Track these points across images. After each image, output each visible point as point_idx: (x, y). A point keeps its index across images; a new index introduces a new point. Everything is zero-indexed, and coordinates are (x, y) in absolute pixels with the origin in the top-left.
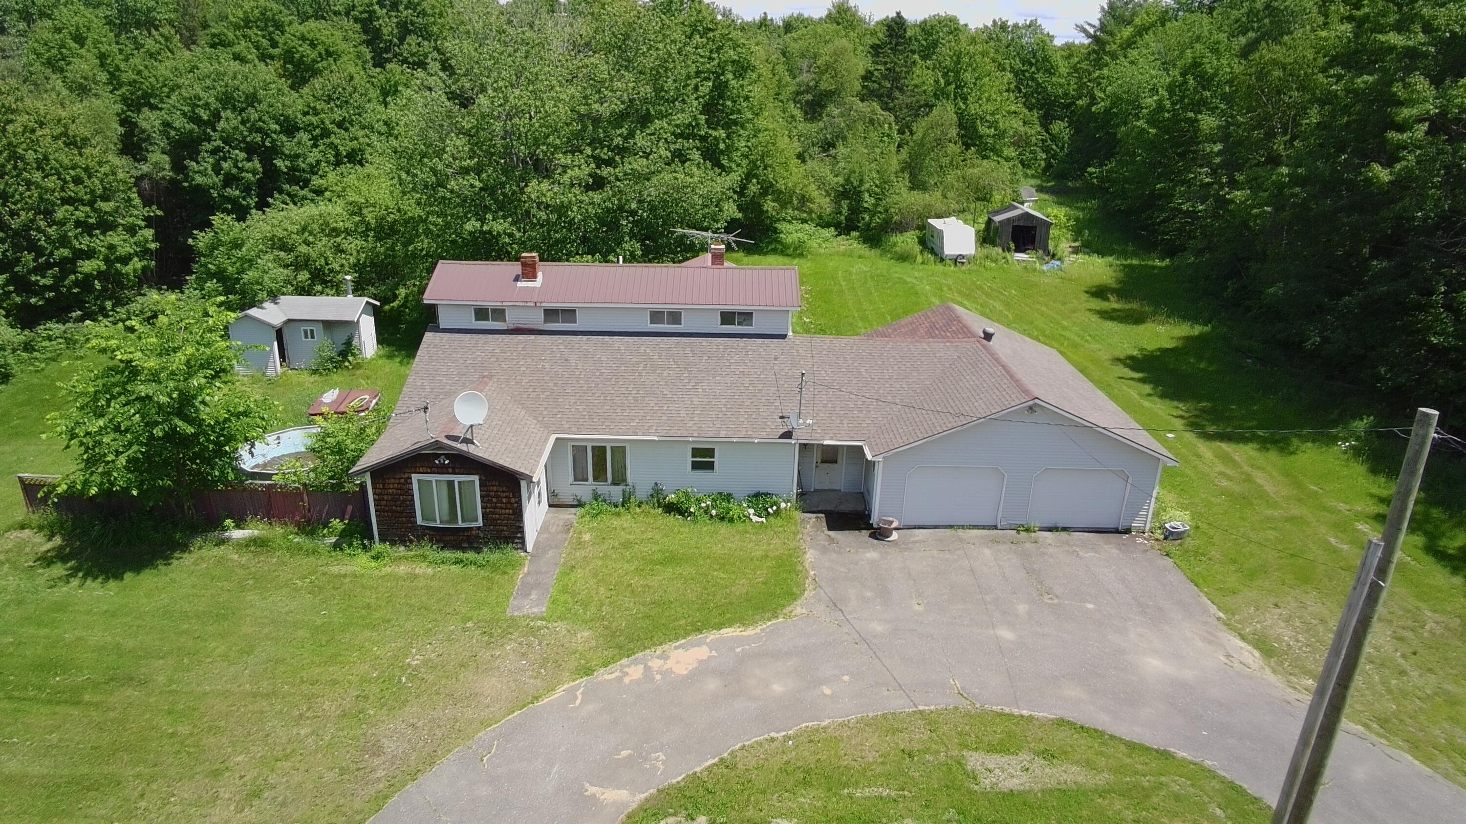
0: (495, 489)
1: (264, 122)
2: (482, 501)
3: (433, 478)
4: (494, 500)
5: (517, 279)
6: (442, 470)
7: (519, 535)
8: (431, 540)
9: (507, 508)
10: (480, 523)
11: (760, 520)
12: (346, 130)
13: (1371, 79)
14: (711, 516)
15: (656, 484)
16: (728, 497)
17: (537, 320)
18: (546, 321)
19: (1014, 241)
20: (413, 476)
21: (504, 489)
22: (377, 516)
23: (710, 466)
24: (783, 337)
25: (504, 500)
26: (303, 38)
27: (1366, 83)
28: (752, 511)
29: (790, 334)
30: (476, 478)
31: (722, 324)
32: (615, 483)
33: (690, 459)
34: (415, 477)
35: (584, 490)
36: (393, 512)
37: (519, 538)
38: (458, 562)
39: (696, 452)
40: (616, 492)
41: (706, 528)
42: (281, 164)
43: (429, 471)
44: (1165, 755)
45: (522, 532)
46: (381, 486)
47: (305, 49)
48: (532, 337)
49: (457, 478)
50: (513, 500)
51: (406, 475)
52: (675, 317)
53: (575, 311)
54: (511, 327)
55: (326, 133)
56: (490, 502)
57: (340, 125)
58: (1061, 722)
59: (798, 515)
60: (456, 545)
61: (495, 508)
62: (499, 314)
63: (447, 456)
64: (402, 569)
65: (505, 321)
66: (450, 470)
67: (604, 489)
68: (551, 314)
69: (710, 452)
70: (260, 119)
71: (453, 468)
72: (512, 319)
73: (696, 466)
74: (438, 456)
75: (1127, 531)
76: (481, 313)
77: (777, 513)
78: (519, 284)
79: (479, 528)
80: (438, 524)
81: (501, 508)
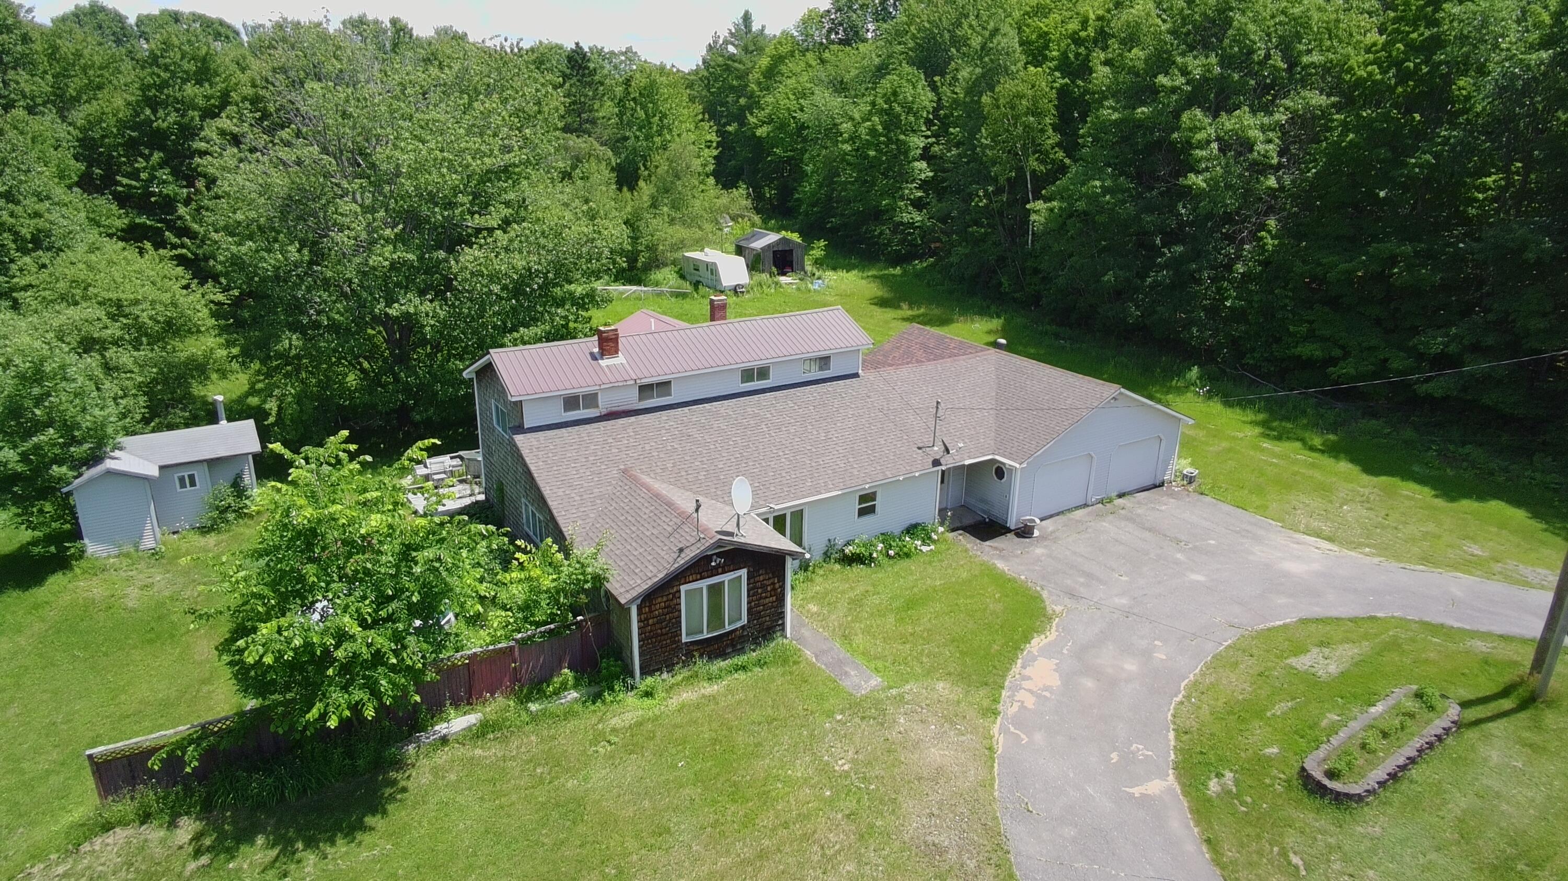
0: (761, 578)
2: (748, 596)
3: (704, 583)
4: (760, 591)
5: (594, 359)
6: (715, 571)
7: (780, 622)
8: (701, 656)
10: (745, 620)
11: (928, 548)
13: (1146, 110)
14: (891, 557)
15: (829, 540)
17: (631, 399)
18: (640, 400)
19: (776, 266)
20: (682, 588)
21: (770, 575)
23: (872, 510)
24: (856, 375)
25: (769, 588)
27: (1143, 113)
28: (918, 542)
29: (860, 372)
30: (744, 572)
33: (857, 507)
36: (657, 635)
37: (779, 625)
39: (862, 499)
41: (891, 568)
43: (699, 577)
45: (784, 617)
46: (647, 609)
48: (633, 419)
49: (727, 577)
50: (777, 586)
53: (669, 383)
54: (604, 411)
56: (756, 594)
58: (1304, 621)
59: (949, 536)
60: (722, 654)
61: (761, 598)
62: (591, 399)
63: (724, 554)
65: (598, 407)
66: (720, 570)
68: (646, 390)
69: (872, 496)
71: (726, 566)
72: (605, 404)
73: (862, 513)
74: (714, 557)
75: (1161, 485)
76: (571, 402)
77: (939, 539)
78: (603, 363)
79: (743, 627)
80: (706, 635)
81: (766, 598)
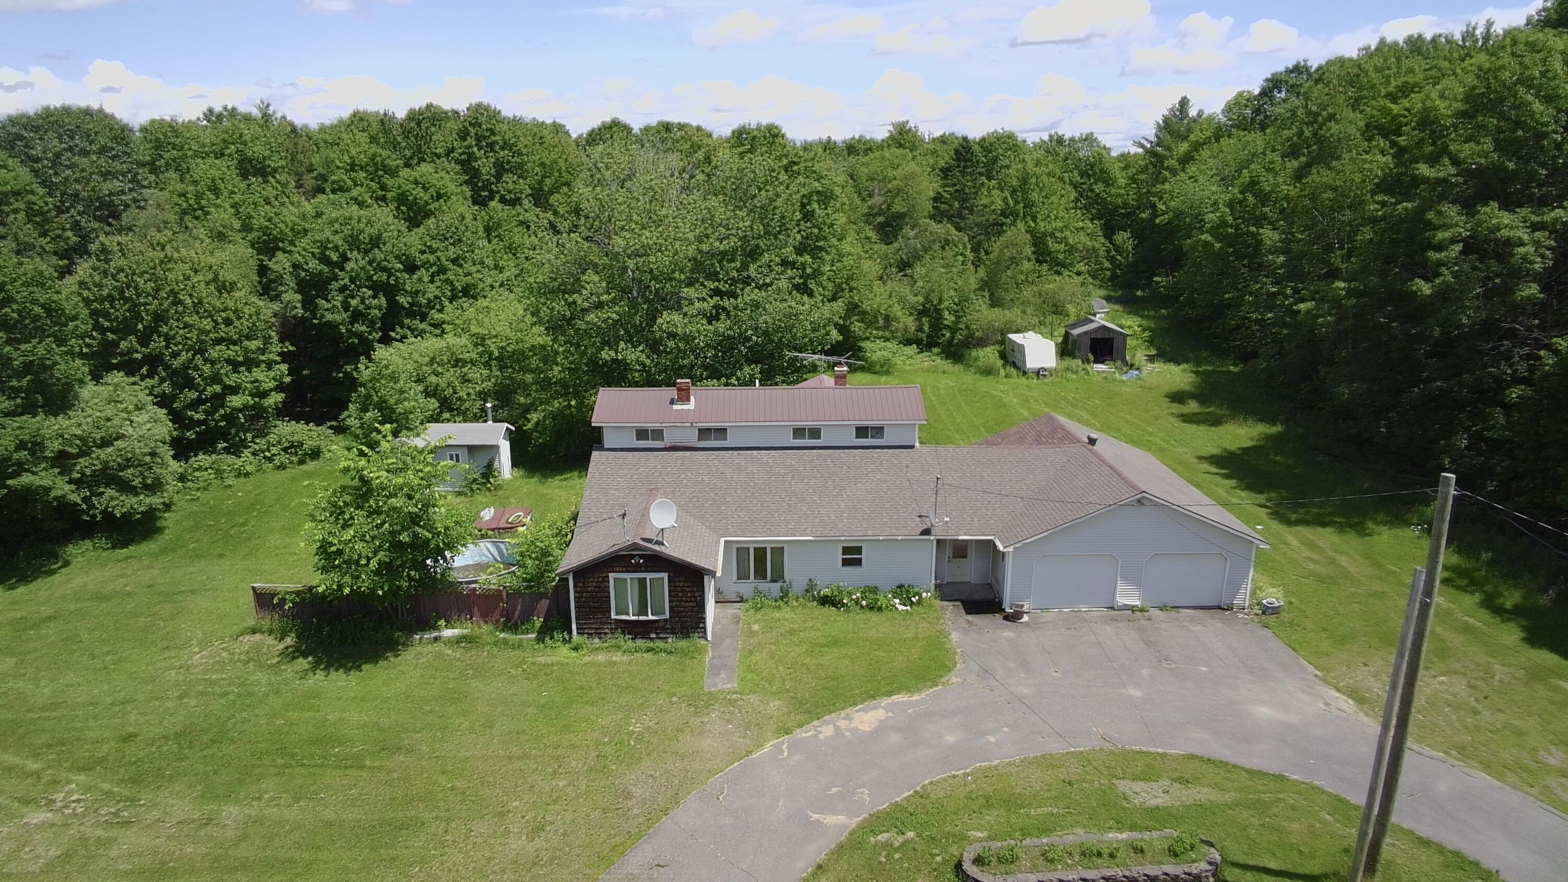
0: (681, 584)
1: (388, 261)
2: (670, 596)
3: (628, 576)
4: (680, 594)
5: (672, 402)
6: (636, 568)
7: (701, 625)
8: (623, 633)
9: (691, 602)
10: (667, 615)
11: (904, 608)
12: (461, 266)
13: (1410, 205)
14: (862, 607)
15: (810, 580)
16: (875, 590)
17: (692, 438)
18: (700, 439)
19: (1093, 354)
20: (610, 575)
21: (690, 584)
22: (576, 612)
23: (858, 562)
24: (912, 447)
25: (689, 594)
26: (416, 182)
28: (897, 601)
29: (917, 444)
30: (665, 576)
31: (857, 437)
32: (773, 581)
33: (840, 557)
34: (612, 576)
35: (747, 587)
36: (590, 607)
37: (700, 628)
38: (649, 650)
39: (846, 550)
40: (775, 587)
41: (859, 616)
42: (403, 300)
43: (625, 570)
44: (1280, 778)
47: (418, 192)
48: (686, 453)
49: (649, 576)
50: (697, 594)
51: (604, 574)
52: (815, 433)
53: (726, 429)
54: (668, 445)
55: (442, 270)
56: (677, 596)
57: (454, 261)
59: (938, 603)
60: (645, 636)
61: (681, 601)
62: (658, 434)
63: (641, 556)
64: (601, 657)
65: (663, 440)
66: (643, 569)
67: (764, 586)
68: (704, 433)
69: (858, 550)
70: (385, 260)
71: (646, 567)
72: (670, 438)
73: (846, 563)
74: (633, 556)
75: (1230, 608)
76: (642, 434)
77: (919, 602)
78: (675, 407)
79: (665, 620)
80: (630, 618)
81: (686, 601)
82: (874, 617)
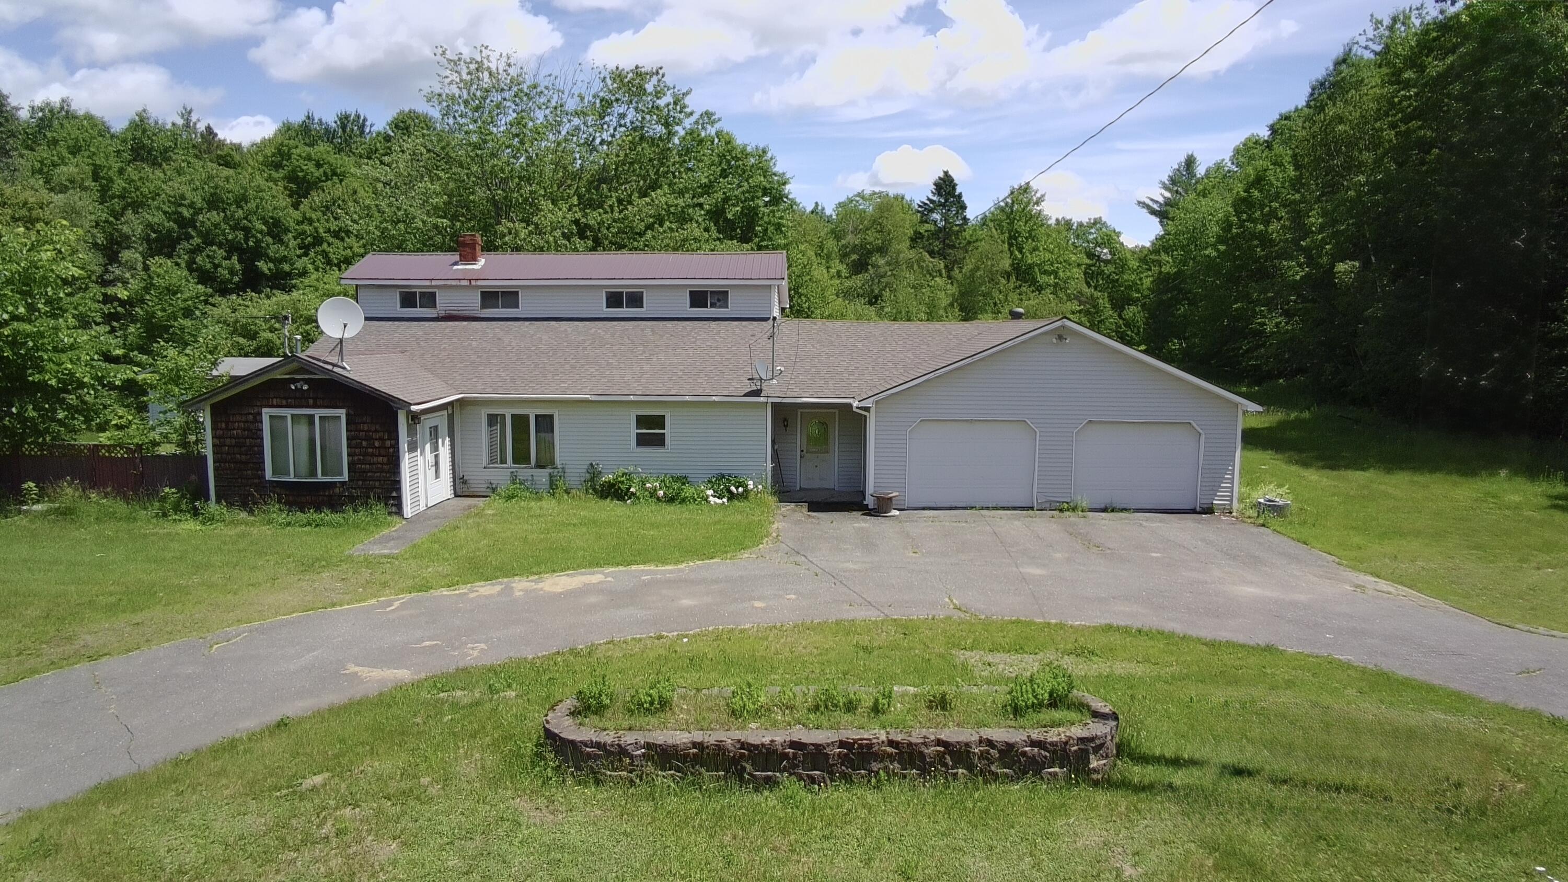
0: (366, 427)
1: (250, 221)
2: (349, 446)
3: (288, 412)
4: (364, 443)
5: (456, 263)
6: (299, 400)
7: (394, 494)
8: (280, 500)
9: (380, 455)
10: (345, 477)
11: (720, 501)
14: (658, 499)
15: (591, 464)
16: (683, 480)
17: (472, 303)
18: (484, 306)
20: (264, 410)
21: (378, 427)
22: (216, 469)
23: (659, 441)
24: (767, 321)
25: (377, 444)
26: (309, 158)
28: (710, 492)
30: (342, 413)
31: (692, 306)
32: (539, 466)
33: (634, 431)
34: (266, 413)
35: (501, 475)
36: (235, 462)
37: (394, 498)
38: (309, 523)
39: (642, 421)
40: (542, 476)
41: (647, 511)
42: (264, 266)
43: (284, 402)
45: (399, 490)
46: (224, 425)
47: (311, 167)
48: (465, 323)
49: (318, 413)
50: (388, 443)
51: (256, 410)
52: (635, 301)
53: (517, 293)
54: (442, 313)
55: (318, 241)
56: (359, 446)
57: (336, 235)
59: (771, 500)
61: (366, 454)
62: (429, 301)
63: (306, 381)
65: (435, 307)
66: (310, 401)
67: (525, 472)
68: (489, 299)
69: (659, 422)
70: (246, 218)
71: (315, 399)
72: (444, 302)
73: (643, 441)
74: (294, 381)
75: (1208, 511)
76: (408, 300)
77: (745, 496)
78: (455, 267)
79: (343, 483)
80: (291, 479)
81: (373, 455)
82: (671, 512)
